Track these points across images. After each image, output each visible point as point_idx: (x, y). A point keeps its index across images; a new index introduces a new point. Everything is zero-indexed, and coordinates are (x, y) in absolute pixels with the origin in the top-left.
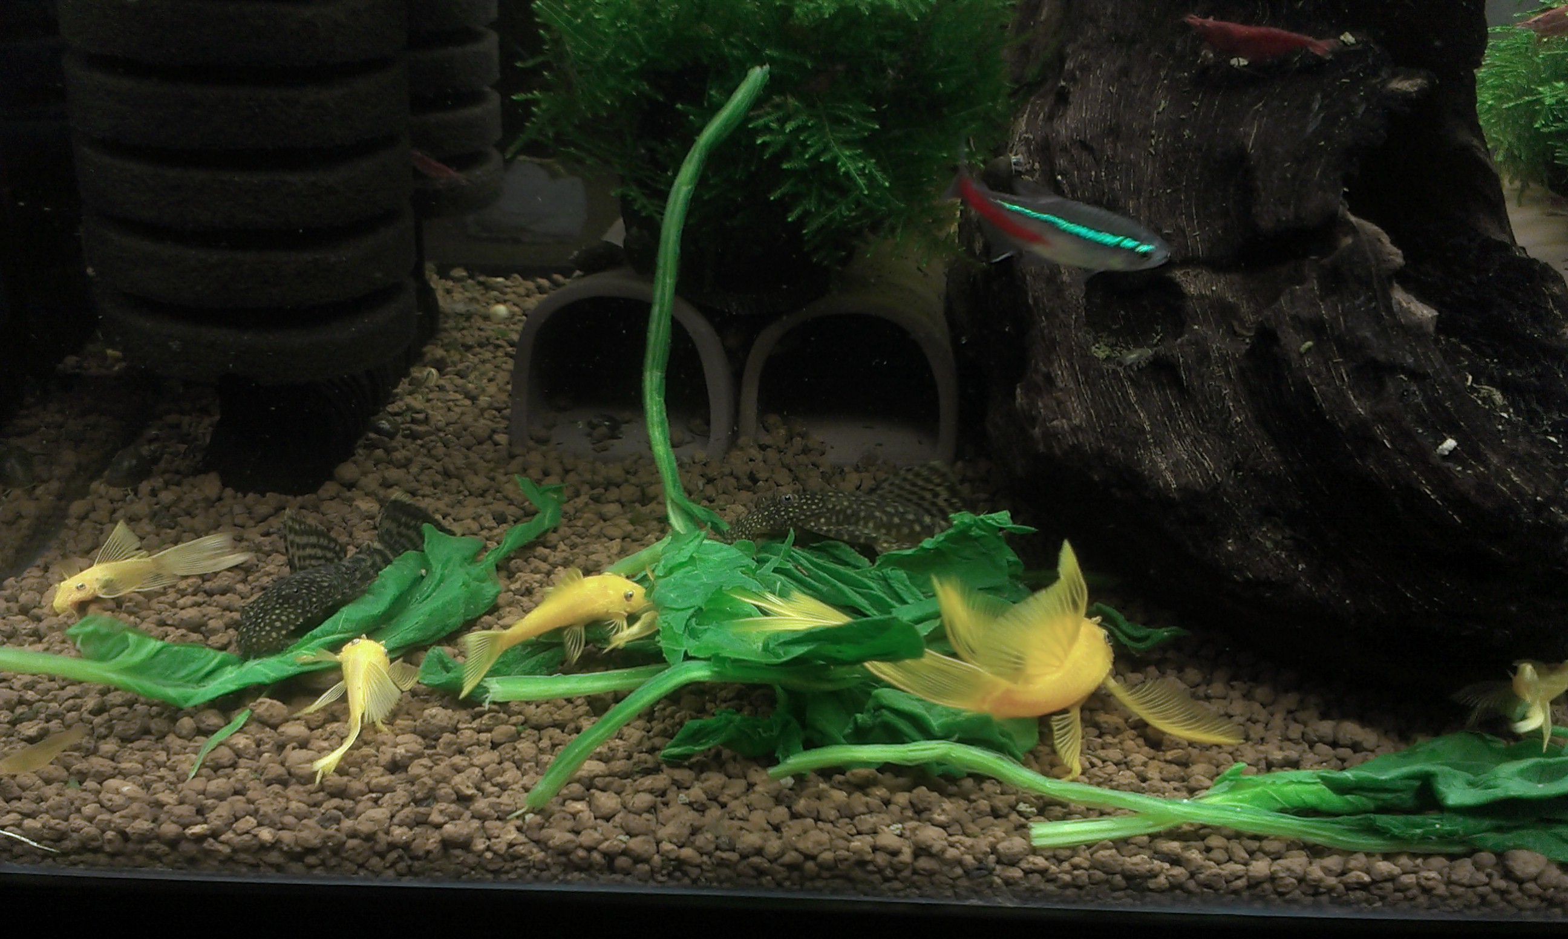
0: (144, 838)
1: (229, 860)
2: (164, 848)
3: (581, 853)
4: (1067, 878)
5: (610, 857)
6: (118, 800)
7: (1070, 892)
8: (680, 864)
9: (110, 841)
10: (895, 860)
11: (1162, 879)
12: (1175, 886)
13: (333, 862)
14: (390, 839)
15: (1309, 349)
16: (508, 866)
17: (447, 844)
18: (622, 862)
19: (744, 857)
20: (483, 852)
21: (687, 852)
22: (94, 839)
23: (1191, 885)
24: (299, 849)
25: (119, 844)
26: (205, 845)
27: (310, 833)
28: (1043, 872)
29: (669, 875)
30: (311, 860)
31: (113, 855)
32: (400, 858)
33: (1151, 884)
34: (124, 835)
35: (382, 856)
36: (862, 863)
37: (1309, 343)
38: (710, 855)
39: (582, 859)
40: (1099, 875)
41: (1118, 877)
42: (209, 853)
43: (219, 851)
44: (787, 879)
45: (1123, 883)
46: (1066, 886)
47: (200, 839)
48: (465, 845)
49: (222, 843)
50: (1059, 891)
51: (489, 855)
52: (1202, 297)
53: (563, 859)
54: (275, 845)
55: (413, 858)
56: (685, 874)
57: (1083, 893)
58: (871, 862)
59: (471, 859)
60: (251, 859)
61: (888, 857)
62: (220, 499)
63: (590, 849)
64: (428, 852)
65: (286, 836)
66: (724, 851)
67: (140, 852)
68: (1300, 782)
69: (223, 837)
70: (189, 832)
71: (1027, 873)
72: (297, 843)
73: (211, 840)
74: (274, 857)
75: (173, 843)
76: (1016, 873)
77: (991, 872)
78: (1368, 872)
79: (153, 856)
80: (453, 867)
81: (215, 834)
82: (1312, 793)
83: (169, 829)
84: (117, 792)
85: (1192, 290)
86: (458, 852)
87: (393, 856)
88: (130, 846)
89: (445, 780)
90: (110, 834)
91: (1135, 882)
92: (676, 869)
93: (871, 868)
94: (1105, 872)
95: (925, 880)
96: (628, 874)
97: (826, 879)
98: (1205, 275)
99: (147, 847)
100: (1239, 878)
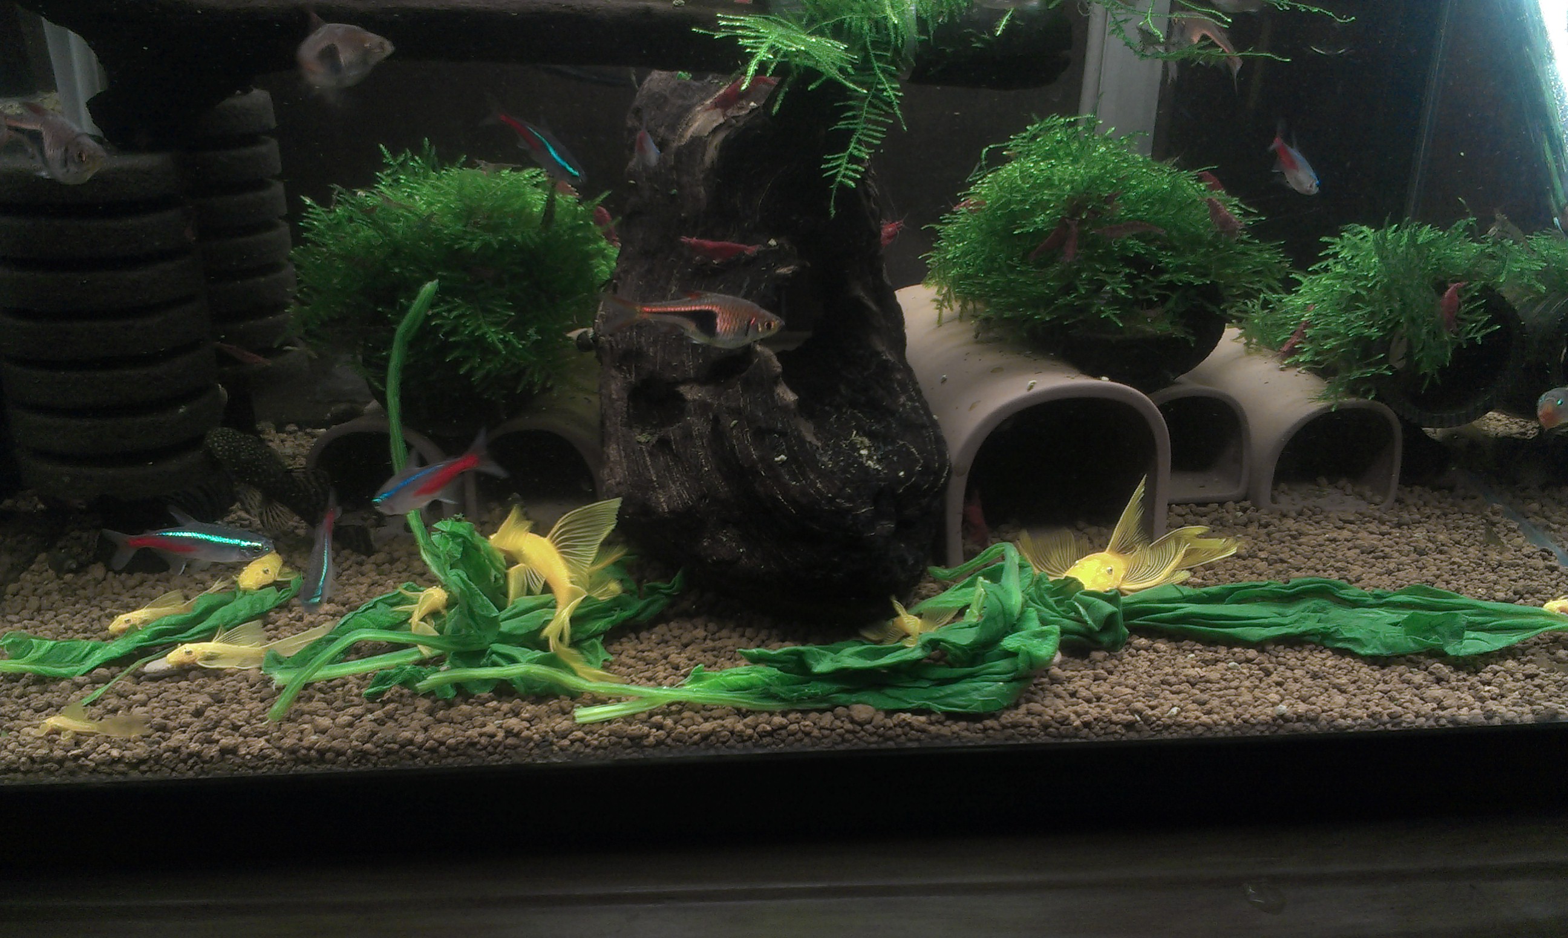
0: (44, 760)
1: (94, 770)
2: (56, 766)
3: (304, 752)
4: (596, 743)
5: (322, 753)
6: (29, 739)
7: (600, 752)
8: (365, 754)
9: (23, 763)
10: (492, 740)
11: (651, 739)
12: (659, 743)
13: (156, 768)
14: (188, 751)
15: (735, 425)
16: (261, 763)
17: (224, 751)
18: (329, 755)
19: (402, 746)
20: (245, 755)
21: (368, 746)
22: (14, 763)
23: (669, 741)
24: (135, 761)
25: (28, 766)
26: (80, 762)
27: (141, 750)
28: (582, 740)
29: (359, 762)
30: (143, 768)
31: (25, 773)
32: (196, 763)
33: (645, 742)
34: (32, 760)
35: (185, 761)
36: (473, 744)
37: (735, 422)
38: (381, 746)
39: (304, 755)
40: (613, 739)
41: (625, 740)
42: (82, 767)
43: (88, 765)
44: (431, 759)
45: (629, 743)
46: (596, 748)
47: (76, 758)
48: (234, 751)
49: (91, 760)
50: (593, 752)
51: (248, 757)
52: (695, 400)
53: (293, 756)
54: (120, 760)
55: (205, 762)
56: (368, 761)
57: (608, 752)
58: (478, 743)
59: (238, 761)
60: (108, 770)
61: (488, 739)
62: (104, 579)
63: (309, 749)
64: (212, 757)
65: (127, 753)
66: (390, 743)
67: (42, 770)
68: (737, 674)
69: (90, 757)
70: (69, 754)
71: (573, 742)
72: (134, 758)
73: (83, 759)
74: (121, 767)
75: (61, 762)
76: (566, 742)
77: (552, 744)
78: (769, 724)
79: (50, 772)
80: (227, 767)
81: (86, 755)
82: (743, 680)
83: (58, 753)
84: (29, 734)
85: (689, 397)
86: (230, 756)
87: (191, 762)
88: (36, 766)
89: (226, 718)
90: (23, 759)
91: (636, 741)
92: (362, 757)
93: (479, 746)
94: (617, 737)
95: (513, 752)
96: (334, 763)
97: (454, 757)
98: (696, 388)
99: (45, 765)
100: (696, 734)
